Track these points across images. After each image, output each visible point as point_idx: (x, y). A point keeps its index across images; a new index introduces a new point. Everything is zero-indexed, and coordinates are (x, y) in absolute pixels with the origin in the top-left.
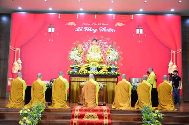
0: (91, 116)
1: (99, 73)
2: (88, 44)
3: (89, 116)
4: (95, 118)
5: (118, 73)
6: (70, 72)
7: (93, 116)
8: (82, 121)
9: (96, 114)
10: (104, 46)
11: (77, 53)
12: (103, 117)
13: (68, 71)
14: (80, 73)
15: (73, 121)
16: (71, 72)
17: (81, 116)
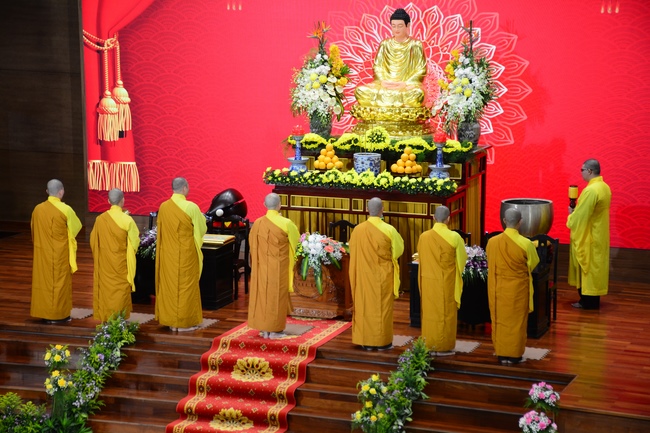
0: (253, 367)
1: (376, 184)
2: (382, 24)
3: (248, 365)
4: (263, 373)
5: (446, 183)
6: (273, 176)
7: (257, 366)
8: (219, 383)
9: (268, 363)
10: (447, 33)
11: (323, 79)
12: (286, 373)
13: (268, 169)
14: (310, 181)
15: (195, 380)
16: (277, 172)
17: (227, 366)
